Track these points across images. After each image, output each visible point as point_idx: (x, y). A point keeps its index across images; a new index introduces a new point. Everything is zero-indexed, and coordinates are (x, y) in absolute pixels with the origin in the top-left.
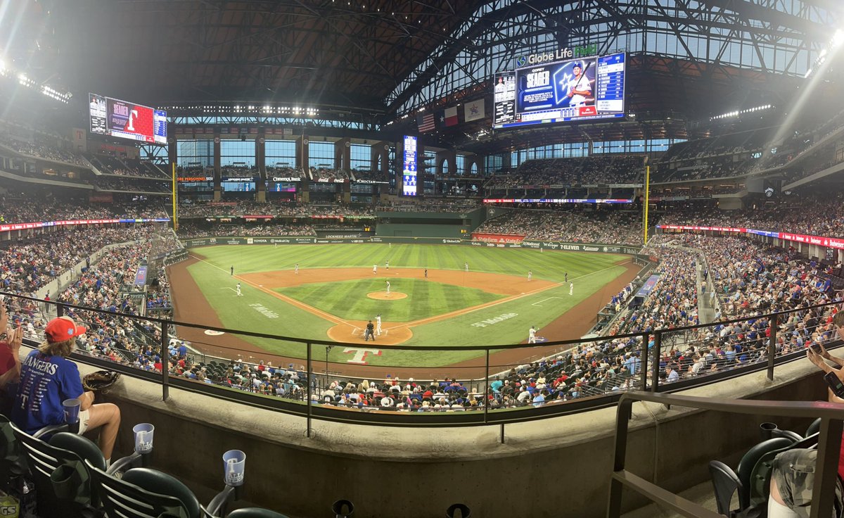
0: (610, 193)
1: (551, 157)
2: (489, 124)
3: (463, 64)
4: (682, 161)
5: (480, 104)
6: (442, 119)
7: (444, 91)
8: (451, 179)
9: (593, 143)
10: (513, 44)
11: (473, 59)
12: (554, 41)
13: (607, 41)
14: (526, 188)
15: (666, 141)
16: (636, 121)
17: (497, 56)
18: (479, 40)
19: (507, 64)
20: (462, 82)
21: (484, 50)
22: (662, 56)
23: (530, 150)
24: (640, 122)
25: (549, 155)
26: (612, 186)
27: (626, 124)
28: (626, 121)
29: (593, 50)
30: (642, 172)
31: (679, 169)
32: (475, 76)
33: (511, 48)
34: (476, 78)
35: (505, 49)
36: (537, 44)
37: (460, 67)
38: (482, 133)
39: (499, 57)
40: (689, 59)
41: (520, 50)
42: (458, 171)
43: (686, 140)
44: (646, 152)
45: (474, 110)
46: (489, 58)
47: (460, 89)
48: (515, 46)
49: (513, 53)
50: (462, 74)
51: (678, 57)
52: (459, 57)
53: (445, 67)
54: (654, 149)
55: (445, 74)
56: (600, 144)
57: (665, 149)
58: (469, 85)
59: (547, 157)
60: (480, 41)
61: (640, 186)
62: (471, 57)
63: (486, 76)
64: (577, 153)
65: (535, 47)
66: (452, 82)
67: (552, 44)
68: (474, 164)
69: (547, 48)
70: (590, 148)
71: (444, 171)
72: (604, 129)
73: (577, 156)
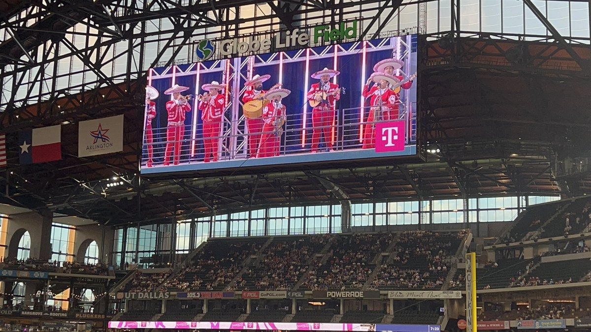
0: (391, 309)
1: (261, 233)
2: (129, 163)
3: (80, 44)
4: (551, 242)
5: (115, 125)
6: (25, 148)
7: (35, 92)
8: (36, 275)
9: (353, 206)
10: (189, 19)
11: (104, 40)
12: (271, 17)
13: (378, 15)
14: (207, 296)
15: (512, 201)
16: (442, 160)
17: (156, 37)
18: (118, 6)
19: (175, 54)
20: (77, 80)
21: (128, 26)
22: (492, 37)
23: (218, 217)
24: (452, 163)
25: (257, 229)
26: (393, 295)
27: (420, 169)
28: (422, 162)
29: (351, 33)
30: (460, 266)
31: (544, 260)
32: (106, 70)
33: (186, 25)
34: (109, 76)
35: (172, 28)
36: (238, 21)
37: (74, 52)
38: (115, 182)
39: (159, 40)
40: (552, 41)
41: (203, 31)
42: (54, 257)
43: (558, 198)
44: (467, 225)
45: (100, 136)
46: (139, 40)
47: (72, 92)
48: (193, 23)
49: (188, 34)
50: (78, 64)
51: (527, 39)
52: (74, 33)
53: (41, 48)
54: (484, 217)
55: (40, 59)
56: (367, 208)
57: (511, 216)
58: (92, 86)
59: (253, 234)
60: (120, 9)
61: (456, 295)
62: (100, 35)
63: (129, 73)
64: (318, 226)
65: (233, 27)
66: (55, 77)
67: (268, 21)
68: (94, 243)
69: (258, 30)
70: (346, 215)
71: (22, 256)
72: (374, 179)
73: (318, 232)
